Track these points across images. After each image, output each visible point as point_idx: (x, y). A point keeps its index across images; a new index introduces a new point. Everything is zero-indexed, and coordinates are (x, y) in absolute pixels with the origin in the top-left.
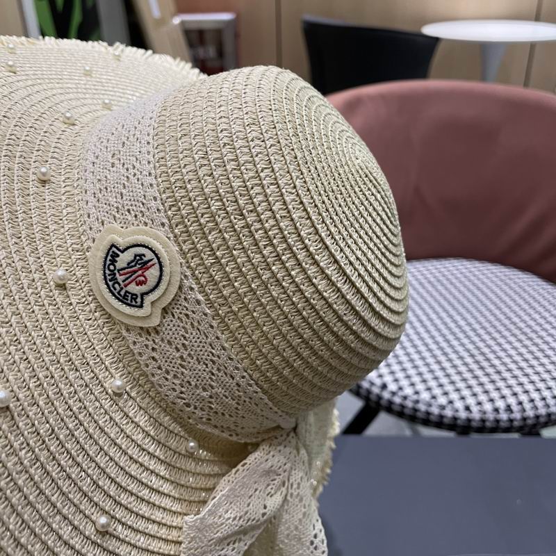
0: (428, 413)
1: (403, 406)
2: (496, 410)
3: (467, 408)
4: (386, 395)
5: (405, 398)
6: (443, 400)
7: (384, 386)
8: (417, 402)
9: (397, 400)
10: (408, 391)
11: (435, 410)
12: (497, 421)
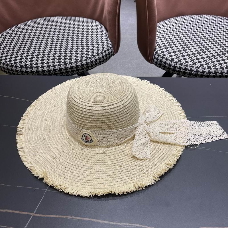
0: (191, 70)
1: (180, 68)
2: (222, 68)
3: (209, 68)
4: (173, 64)
5: (181, 64)
6: (198, 65)
7: (172, 60)
8: (187, 66)
9: (178, 65)
10: (183, 61)
11: (195, 69)
12: (222, 73)
